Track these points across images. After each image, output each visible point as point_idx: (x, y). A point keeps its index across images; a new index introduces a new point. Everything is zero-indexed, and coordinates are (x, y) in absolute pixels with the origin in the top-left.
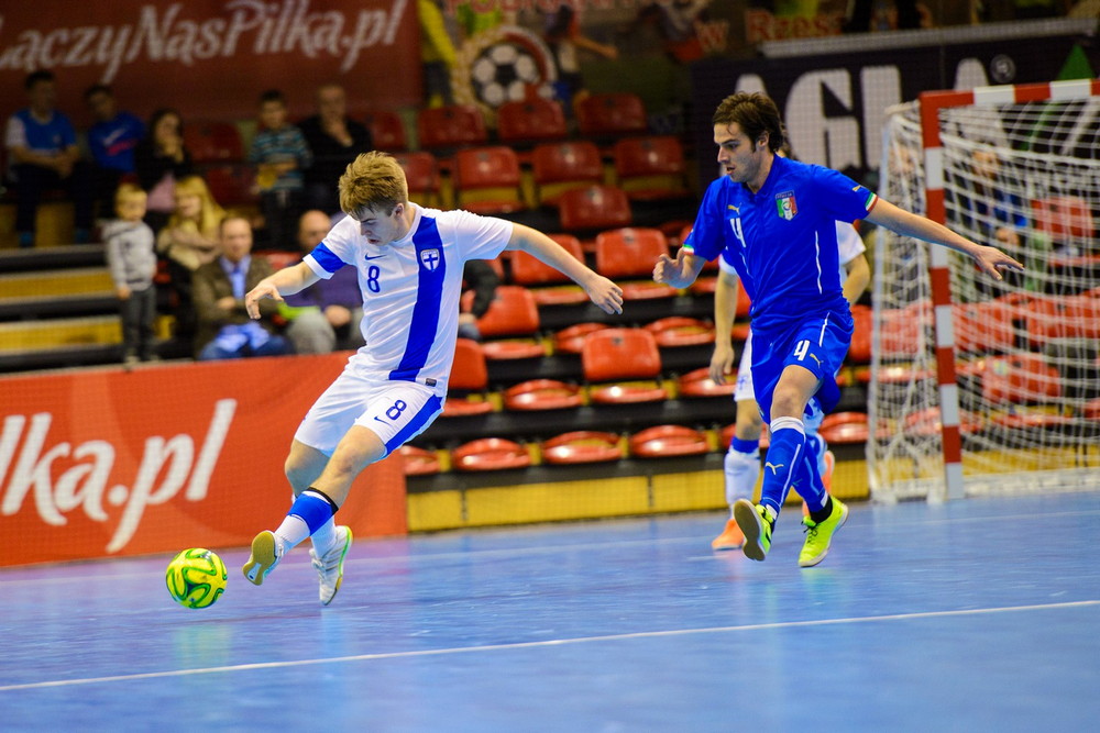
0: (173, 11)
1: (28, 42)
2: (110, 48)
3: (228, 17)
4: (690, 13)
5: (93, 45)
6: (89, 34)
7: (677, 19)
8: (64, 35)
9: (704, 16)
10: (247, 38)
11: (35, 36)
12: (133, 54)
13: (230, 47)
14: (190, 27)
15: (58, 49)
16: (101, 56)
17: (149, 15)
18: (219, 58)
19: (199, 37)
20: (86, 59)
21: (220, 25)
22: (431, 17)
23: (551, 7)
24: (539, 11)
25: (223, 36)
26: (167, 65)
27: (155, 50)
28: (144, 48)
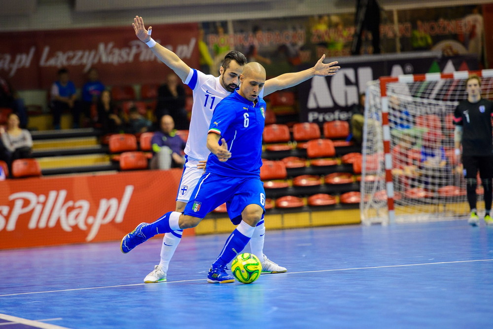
0: (110, 45)
1: (57, 57)
2: (88, 58)
3: (130, 47)
4: (297, 48)
5: (82, 57)
6: (80, 53)
7: (292, 50)
8: (71, 54)
9: (302, 49)
10: (137, 56)
11: (60, 54)
12: (96, 61)
13: (131, 58)
14: (117, 51)
15: (69, 59)
16: (84, 61)
17: (102, 47)
18: (127, 63)
19: (120, 55)
20: (79, 63)
21: (127, 50)
22: (203, 48)
23: (247, 44)
24: (243, 46)
25: (128, 54)
26: (109, 65)
27: (105, 59)
28: (100, 59)
